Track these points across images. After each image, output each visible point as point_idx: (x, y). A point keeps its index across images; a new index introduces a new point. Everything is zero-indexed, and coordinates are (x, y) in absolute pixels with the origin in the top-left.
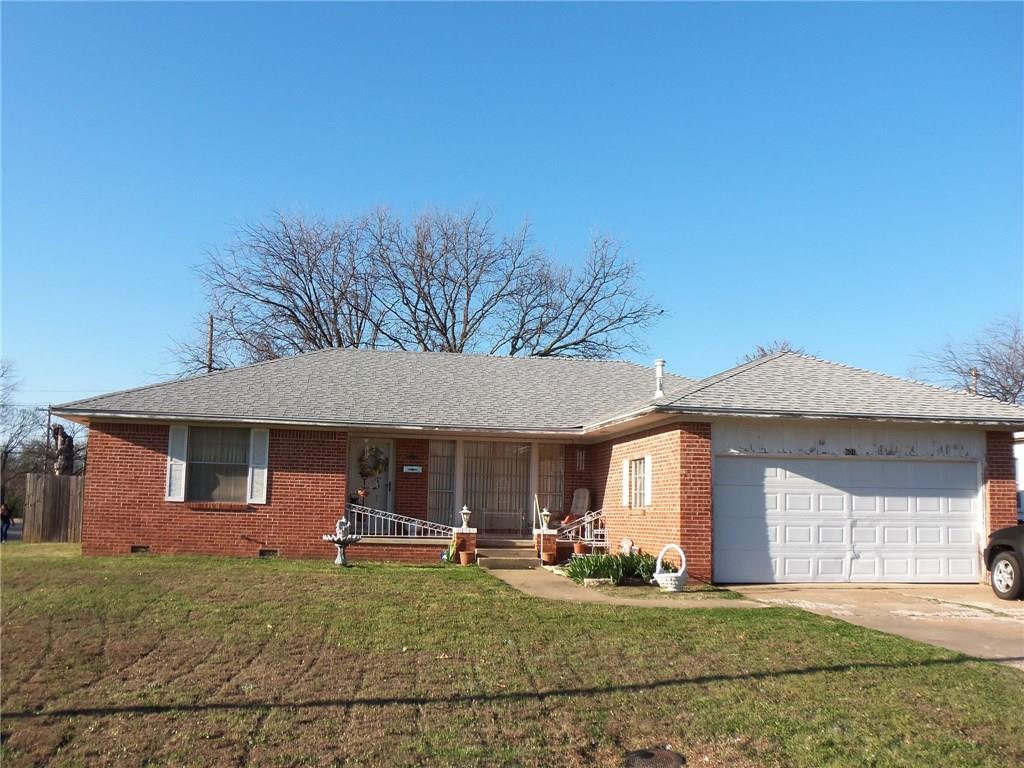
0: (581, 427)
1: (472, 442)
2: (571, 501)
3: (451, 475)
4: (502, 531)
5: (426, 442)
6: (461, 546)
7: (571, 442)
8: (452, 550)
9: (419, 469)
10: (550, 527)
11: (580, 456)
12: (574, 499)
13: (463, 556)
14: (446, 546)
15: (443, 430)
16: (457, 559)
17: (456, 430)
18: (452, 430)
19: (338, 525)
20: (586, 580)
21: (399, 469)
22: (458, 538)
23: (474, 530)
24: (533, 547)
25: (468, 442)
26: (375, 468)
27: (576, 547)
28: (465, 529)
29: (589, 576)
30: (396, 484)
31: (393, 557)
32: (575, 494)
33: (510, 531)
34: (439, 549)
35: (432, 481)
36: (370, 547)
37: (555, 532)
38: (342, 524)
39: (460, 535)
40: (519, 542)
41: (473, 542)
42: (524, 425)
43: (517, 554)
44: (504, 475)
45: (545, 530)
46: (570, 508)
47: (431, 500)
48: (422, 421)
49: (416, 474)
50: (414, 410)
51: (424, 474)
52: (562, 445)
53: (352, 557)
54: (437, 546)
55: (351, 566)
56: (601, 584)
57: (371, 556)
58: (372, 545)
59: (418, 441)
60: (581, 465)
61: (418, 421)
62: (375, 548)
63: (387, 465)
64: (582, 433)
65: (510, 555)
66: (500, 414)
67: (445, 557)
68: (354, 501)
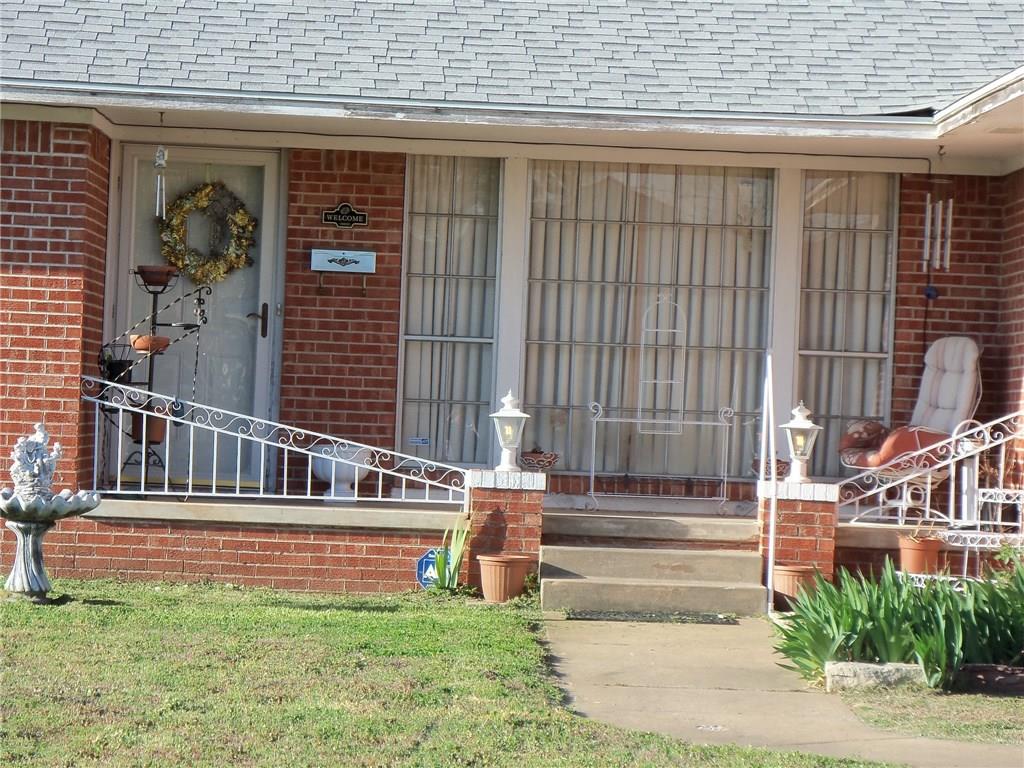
0: (929, 113)
1: (562, 165)
2: (917, 383)
3: (486, 280)
4: (660, 487)
5: (393, 164)
6: (489, 537)
7: (920, 168)
8: (457, 549)
9: (366, 262)
10: (817, 471)
11: (938, 216)
12: (927, 377)
13: (489, 569)
14: (433, 535)
15: (423, 119)
16: (472, 584)
17: (468, 120)
18: (454, 119)
19: (15, 455)
20: (831, 668)
21: (296, 261)
22: (478, 506)
23: (538, 481)
24: (752, 545)
25: (549, 164)
26: (215, 255)
27: (908, 549)
28: (505, 473)
29: (844, 654)
30: (287, 313)
31: (245, 571)
32: (929, 358)
33: (689, 487)
34: (415, 544)
35: (418, 305)
36: (168, 534)
37: (830, 492)
38: (33, 451)
39: (486, 497)
40: (700, 527)
41: (534, 521)
42: (720, 104)
43: (685, 569)
44: (675, 285)
45: (798, 486)
46: (913, 405)
47: (416, 371)
48: (348, 86)
49: (358, 277)
50: (331, 46)
51: (388, 278)
52: (891, 176)
53: (69, 568)
54: (404, 534)
55: (63, 600)
56: (887, 684)
57: (173, 567)
58: (177, 525)
59: (365, 158)
60: (938, 254)
61: (335, 88)
62: (188, 535)
63: (254, 243)
64: (929, 133)
65: (659, 569)
66: (643, 64)
67: (432, 573)
68: (116, 369)
